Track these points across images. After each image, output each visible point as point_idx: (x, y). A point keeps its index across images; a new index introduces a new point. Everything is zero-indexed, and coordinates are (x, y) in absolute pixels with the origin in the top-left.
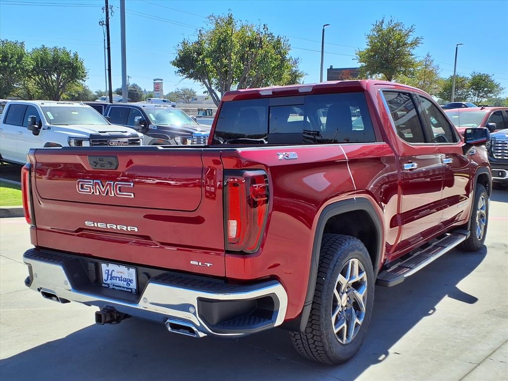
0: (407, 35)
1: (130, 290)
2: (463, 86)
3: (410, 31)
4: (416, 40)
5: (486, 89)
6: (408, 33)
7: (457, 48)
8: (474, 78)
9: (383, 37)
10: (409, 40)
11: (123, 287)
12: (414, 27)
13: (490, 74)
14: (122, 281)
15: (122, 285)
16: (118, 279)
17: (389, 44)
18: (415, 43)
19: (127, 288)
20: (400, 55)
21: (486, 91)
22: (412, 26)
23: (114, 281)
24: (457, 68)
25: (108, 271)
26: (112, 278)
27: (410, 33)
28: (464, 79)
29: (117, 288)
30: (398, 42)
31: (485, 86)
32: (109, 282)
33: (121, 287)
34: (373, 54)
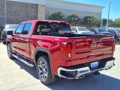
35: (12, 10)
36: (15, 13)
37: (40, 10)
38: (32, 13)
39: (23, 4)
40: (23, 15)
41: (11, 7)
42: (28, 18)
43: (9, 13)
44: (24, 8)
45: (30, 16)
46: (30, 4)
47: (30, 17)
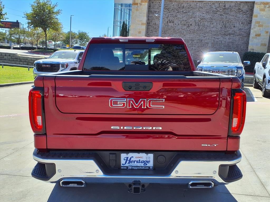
0: (54, 8)
1: (148, 168)
2: (75, 38)
3: (55, 6)
4: (58, 11)
5: (85, 40)
6: (54, 7)
7: (71, 17)
8: (80, 34)
9: (40, 7)
10: (55, 10)
11: (141, 167)
12: (57, 4)
13: (87, 33)
14: (139, 163)
15: (139, 166)
16: (136, 162)
17: (44, 11)
18: (58, 13)
19: (145, 167)
20: (51, 18)
21: (85, 41)
22: (56, 3)
23: (132, 164)
24: (71, 28)
25: (127, 158)
26: (130, 162)
27: (55, 7)
28: (75, 34)
29: (135, 168)
30: (49, 11)
31: (85, 38)
32: (127, 165)
33: (139, 167)
34: (35, 16)
35: (191, 21)
36: (197, 28)
37: (256, 16)
38: (237, 25)
39: (217, 5)
40: (214, 29)
41: (191, 14)
42: (226, 37)
43: (185, 27)
44: (218, 13)
45: (230, 32)
46: (233, 4)
47: (230, 34)
